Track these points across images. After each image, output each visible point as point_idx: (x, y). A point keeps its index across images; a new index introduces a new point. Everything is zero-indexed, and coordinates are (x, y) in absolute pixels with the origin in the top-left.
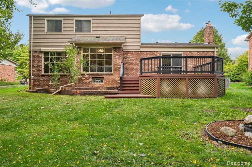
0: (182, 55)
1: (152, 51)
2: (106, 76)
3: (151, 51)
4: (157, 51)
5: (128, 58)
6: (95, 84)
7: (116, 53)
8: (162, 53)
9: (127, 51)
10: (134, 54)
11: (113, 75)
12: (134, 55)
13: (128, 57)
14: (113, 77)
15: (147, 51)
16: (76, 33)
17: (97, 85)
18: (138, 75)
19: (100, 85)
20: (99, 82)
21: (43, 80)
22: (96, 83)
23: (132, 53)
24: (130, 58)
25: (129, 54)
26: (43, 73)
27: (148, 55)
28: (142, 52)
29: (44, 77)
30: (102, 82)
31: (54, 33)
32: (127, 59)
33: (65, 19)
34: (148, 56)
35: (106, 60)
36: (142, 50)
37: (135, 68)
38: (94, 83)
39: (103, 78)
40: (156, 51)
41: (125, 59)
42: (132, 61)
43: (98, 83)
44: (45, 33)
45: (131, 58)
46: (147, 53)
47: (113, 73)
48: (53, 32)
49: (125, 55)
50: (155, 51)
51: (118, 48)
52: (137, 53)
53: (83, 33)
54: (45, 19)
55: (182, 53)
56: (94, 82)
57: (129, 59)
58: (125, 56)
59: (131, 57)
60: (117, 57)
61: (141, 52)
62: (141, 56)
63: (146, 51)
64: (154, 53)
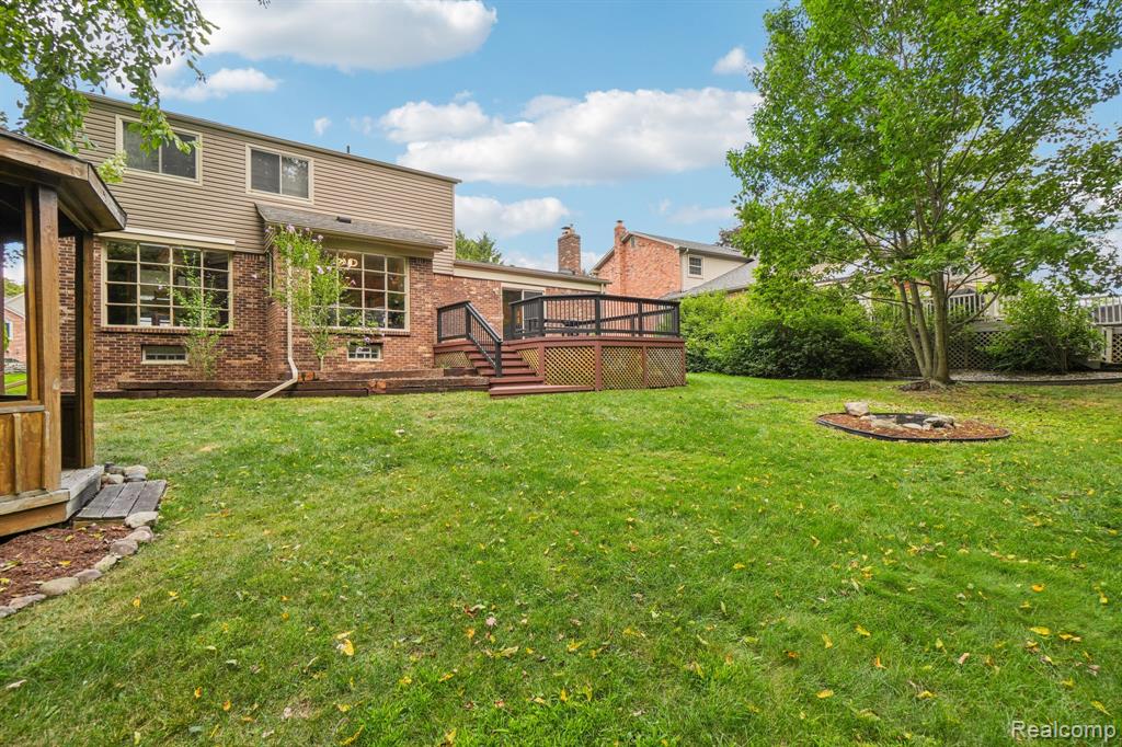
0: (544, 294)
1: (481, 279)
2: (389, 339)
4: (493, 281)
6: (358, 363)
7: (417, 274)
8: (503, 285)
10: (438, 283)
11: (408, 336)
12: (439, 285)
14: (411, 343)
15: (470, 278)
16: (254, 194)
17: (364, 366)
19: (373, 366)
20: (368, 356)
21: (108, 348)
22: (356, 359)
26: (104, 324)
27: (472, 288)
28: (458, 277)
29: (114, 339)
30: (375, 356)
31: (161, 176)
33: (210, 136)
34: (472, 291)
35: (366, 292)
36: (458, 272)
38: (352, 360)
39: (381, 344)
40: (491, 280)
43: (364, 359)
47: (407, 329)
48: (157, 171)
50: (487, 280)
51: (424, 260)
52: (444, 279)
53: (281, 197)
54: (118, 116)
55: (544, 289)
56: (351, 356)
60: (419, 286)
62: (456, 289)
63: (466, 278)
64: (485, 282)
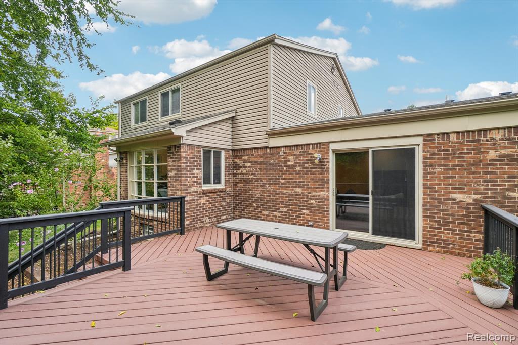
0: (419, 151)
1: (302, 145)
2: (156, 223)
3: (300, 145)
4: (317, 144)
5: (241, 167)
8: (333, 147)
9: (241, 150)
10: (255, 158)
11: (166, 223)
12: (256, 160)
13: (241, 165)
14: (168, 229)
15: (288, 146)
16: (163, 120)
18: (263, 215)
23: (249, 153)
24: (246, 167)
25: (244, 158)
27: (290, 158)
28: (275, 147)
31: (140, 125)
32: (240, 171)
33: (150, 95)
34: (289, 161)
37: (258, 195)
40: (314, 144)
41: (235, 172)
42: (250, 177)
44: (132, 127)
45: (249, 167)
46: (288, 150)
49: (236, 161)
50: (309, 144)
51: (176, 147)
52: (261, 152)
53: (170, 117)
55: (419, 140)
57: (245, 172)
58: (236, 163)
59: (249, 164)
61: (272, 148)
62: (272, 162)
63: (283, 147)
64: (305, 148)
